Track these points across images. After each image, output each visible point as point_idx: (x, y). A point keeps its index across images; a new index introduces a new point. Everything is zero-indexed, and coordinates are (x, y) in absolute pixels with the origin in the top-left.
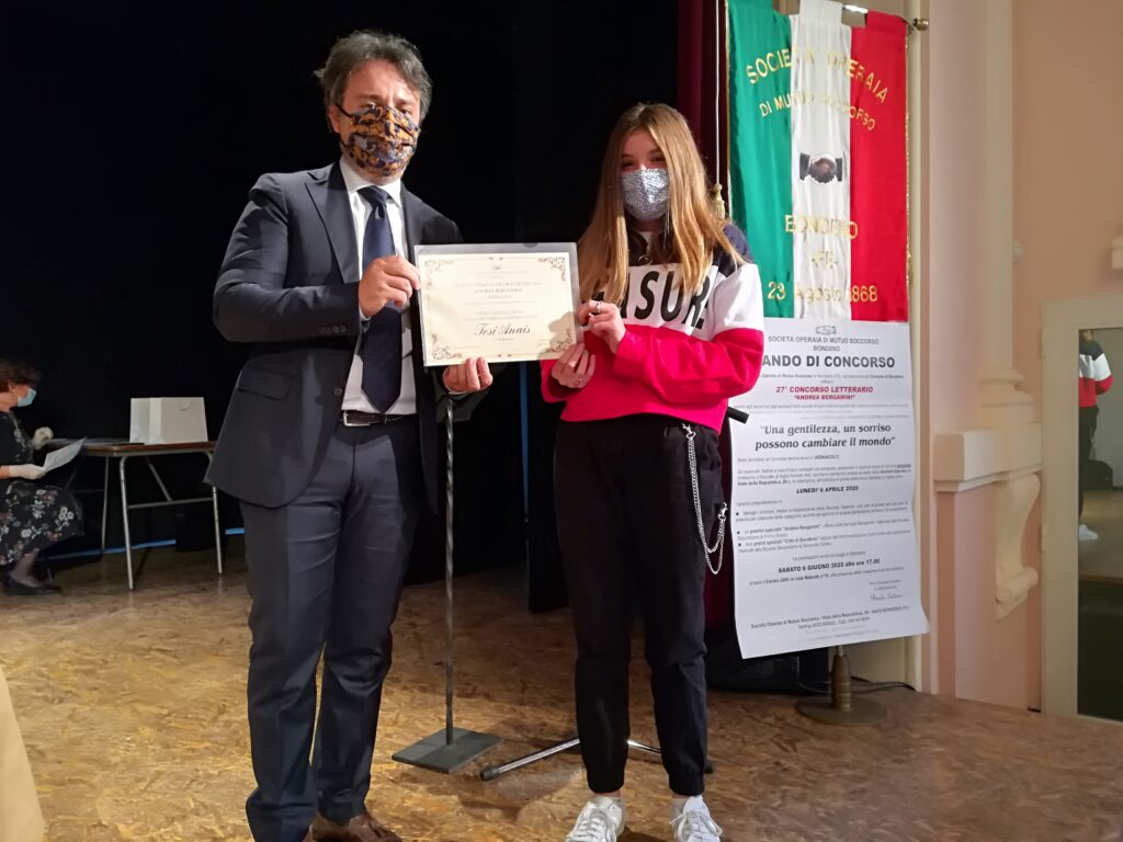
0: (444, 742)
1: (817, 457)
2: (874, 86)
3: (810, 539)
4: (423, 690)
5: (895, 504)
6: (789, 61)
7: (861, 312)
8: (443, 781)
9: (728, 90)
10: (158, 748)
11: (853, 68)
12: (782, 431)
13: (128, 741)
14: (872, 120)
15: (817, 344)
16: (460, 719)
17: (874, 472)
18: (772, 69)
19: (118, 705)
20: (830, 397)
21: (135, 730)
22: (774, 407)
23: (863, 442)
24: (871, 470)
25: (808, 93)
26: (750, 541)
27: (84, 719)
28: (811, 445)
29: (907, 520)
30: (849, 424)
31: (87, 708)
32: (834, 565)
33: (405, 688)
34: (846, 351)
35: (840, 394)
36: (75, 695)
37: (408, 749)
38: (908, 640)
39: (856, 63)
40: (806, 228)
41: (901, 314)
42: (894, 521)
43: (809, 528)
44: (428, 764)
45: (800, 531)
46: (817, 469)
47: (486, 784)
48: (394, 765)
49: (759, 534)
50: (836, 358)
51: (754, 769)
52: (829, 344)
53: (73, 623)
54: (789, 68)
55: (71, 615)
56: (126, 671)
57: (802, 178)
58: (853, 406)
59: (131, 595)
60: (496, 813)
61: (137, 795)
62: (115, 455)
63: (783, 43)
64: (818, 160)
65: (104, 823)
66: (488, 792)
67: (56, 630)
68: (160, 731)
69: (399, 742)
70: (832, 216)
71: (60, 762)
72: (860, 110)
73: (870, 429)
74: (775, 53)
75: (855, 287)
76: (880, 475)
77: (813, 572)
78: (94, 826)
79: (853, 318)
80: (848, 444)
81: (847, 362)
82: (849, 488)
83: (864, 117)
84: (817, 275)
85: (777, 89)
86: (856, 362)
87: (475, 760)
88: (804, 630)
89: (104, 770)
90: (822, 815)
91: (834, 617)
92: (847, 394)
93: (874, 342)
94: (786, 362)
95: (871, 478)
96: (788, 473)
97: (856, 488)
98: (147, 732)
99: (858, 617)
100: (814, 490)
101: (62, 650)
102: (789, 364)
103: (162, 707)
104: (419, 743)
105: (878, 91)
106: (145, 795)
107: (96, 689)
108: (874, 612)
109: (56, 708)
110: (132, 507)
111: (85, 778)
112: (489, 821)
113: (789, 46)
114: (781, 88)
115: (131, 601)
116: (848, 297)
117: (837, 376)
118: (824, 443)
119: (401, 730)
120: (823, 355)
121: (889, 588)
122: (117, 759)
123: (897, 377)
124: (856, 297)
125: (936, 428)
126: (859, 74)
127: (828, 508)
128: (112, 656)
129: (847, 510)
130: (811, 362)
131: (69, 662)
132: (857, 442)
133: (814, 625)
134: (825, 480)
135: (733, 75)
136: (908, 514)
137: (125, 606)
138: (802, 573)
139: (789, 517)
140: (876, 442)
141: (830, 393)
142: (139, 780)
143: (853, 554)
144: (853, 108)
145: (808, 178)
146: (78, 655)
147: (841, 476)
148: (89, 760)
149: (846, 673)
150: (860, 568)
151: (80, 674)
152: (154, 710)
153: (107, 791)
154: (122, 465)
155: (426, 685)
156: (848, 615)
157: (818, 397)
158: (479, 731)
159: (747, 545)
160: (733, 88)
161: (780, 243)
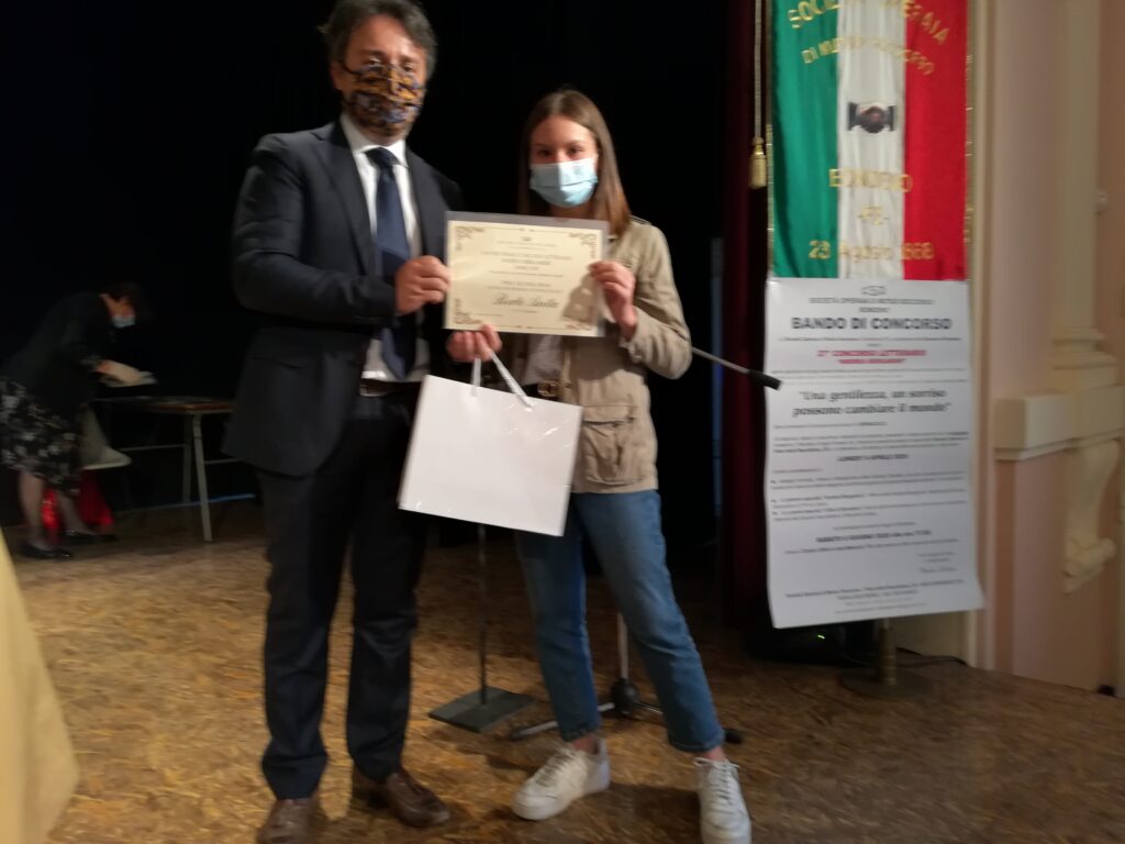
0: (477, 701)
1: (862, 424)
2: (931, 27)
3: (853, 509)
4: (466, 647)
5: (948, 473)
7: (914, 270)
8: (474, 740)
9: (769, 37)
11: (909, 8)
12: (824, 397)
14: (930, 63)
15: (863, 305)
17: (925, 440)
18: (819, 12)
20: (878, 361)
23: (914, 408)
24: (923, 437)
25: (858, 37)
26: (787, 510)
28: (857, 410)
29: (962, 490)
30: (898, 390)
32: (880, 536)
33: (450, 646)
34: (896, 312)
35: (890, 357)
37: (446, 706)
40: (853, 181)
41: (959, 273)
42: (948, 491)
43: (852, 497)
44: (461, 722)
45: (842, 499)
46: (862, 436)
47: (514, 745)
48: (429, 723)
49: (797, 503)
50: (885, 320)
51: (785, 741)
52: (877, 305)
54: (836, 10)
55: (151, 566)
56: (193, 621)
58: (902, 370)
59: (208, 547)
61: (187, 742)
62: (189, 413)
65: (154, 767)
66: (515, 752)
67: (135, 580)
68: (215, 680)
69: (437, 699)
70: (882, 169)
72: (917, 53)
73: (922, 394)
75: (909, 244)
76: (933, 442)
77: (856, 543)
79: (907, 276)
80: (897, 409)
81: (897, 324)
82: (898, 456)
83: (920, 60)
84: (865, 232)
85: (822, 33)
86: (909, 324)
87: (506, 721)
88: (843, 601)
91: (878, 589)
92: (899, 357)
93: (928, 302)
94: (830, 324)
95: (923, 446)
96: (830, 441)
97: (905, 456)
99: (905, 589)
100: (859, 458)
102: (833, 326)
104: (457, 701)
105: (938, 30)
114: (827, 34)
116: (899, 254)
117: (887, 338)
118: (870, 410)
119: (440, 687)
121: (941, 560)
123: (953, 339)
124: (909, 255)
125: (998, 393)
126: (916, 13)
127: (874, 477)
128: (182, 606)
129: (895, 478)
130: (856, 324)
132: (907, 408)
133: (857, 597)
134: (871, 448)
135: (774, 19)
136: (964, 483)
137: (201, 558)
138: (844, 543)
139: (830, 485)
140: (927, 408)
141: (877, 357)
143: (900, 524)
144: (908, 51)
145: (857, 128)
147: (888, 444)
149: (891, 645)
150: (910, 539)
154: (196, 422)
156: (892, 588)
157: (864, 361)
158: (516, 691)
159: (783, 513)
160: (775, 35)
161: (824, 198)
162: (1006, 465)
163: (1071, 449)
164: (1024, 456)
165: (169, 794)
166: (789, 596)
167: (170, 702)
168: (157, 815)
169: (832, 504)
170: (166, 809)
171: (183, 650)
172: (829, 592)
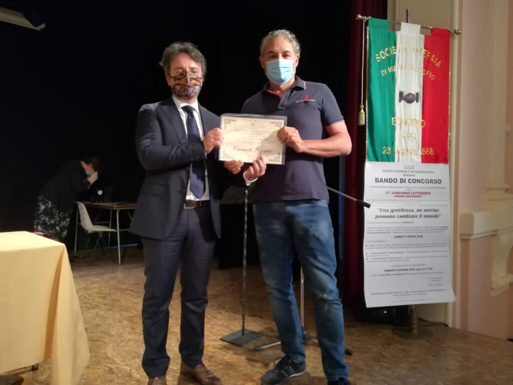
0: (241, 334)
1: (404, 223)
2: (434, 60)
3: (400, 258)
4: (234, 312)
5: (440, 244)
6: (395, 51)
7: (426, 159)
8: (240, 350)
9: (367, 65)
10: (130, 329)
11: (425, 53)
12: (388, 211)
13: (119, 326)
14: (433, 75)
15: (405, 173)
16: (248, 326)
17: (430, 230)
18: (387, 55)
19: (114, 312)
20: (411, 196)
21: (121, 322)
22: (384, 200)
23: (426, 216)
24: (429, 229)
25: (404, 65)
26: (372, 258)
27: (102, 316)
28: (401, 217)
29: (446, 251)
30: (419, 208)
31: (103, 312)
32: (411, 270)
33: (227, 311)
34: (418, 176)
35: (415, 195)
36: (98, 306)
37: (227, 336)
38: (446, 305)
39: (426, 51)
40: (401, 123)
41: (445, 160)
42: (440, 251)
43: (399, 253)
44: (234, 343)
45: (395, 254)
46: (404, 228)
47: (257, 353)
48: (221, 343)
49: (376, 255)
50: (413, 180)
51: (370, 355)
52: (410, 173)
53: (97, 277)
54: (395, 55)
55: (97, 274)
56: (118, 298)
57: (400, 101)
58: (421, 200)
59: (120, 266)
60: (259, 364)
61: (122, 347)
62: (115, 209)
63: (393, 44)
64: (408, 93)
65: (110, 357)
66: (257, 356)
67: (91, 280)
68: (130, 322)
69: (223, 333)
70: (413, 118)
71: (93, 333)
72: (428, 71)
73: (429, 210)
74: (389, 48)
75: (424, 148)
76: (433, 231)
77: (401, 272)
78: (106, 358)
79: (423, 161)
80: (419, 216)
81: (419, 181)
82: (418, 236)
83: (429, 74)
84: (406, 143)
85: (390, 63)
86: (423, 181)
87: (253, 343)
88: (395, 297)
89: (109, 337)
90: (396, 376)
91: (410, 292)
92: (419, 195)
93: (432, 172)
94: (391, 181)
95: (429, 232)
96: (390, 229)
97: (422, 236)
98: (126, 323)
99: (422, 293)
100: (402, 237)
101: (93, 288)
102: (392, 182)
103: (132, 313)
104: (231, 334)
105: (436, 62)
106: (124, 347)
107: (106, 304)
108: (430, 291)
109: (91, 311)
110: (121, 230)
111: (102, 339)
112: (257, 367)
113: (395, 45)
114: (391, 64)
115: (120, 269)
116: (420, 153)
117: (414, 187)
118: (407, 216)
119: (224, 328)
120: (407, 178)
121: (437, 281)
122: (114, 333)
123: (442, 188)
124: (424, 153)
125: (462, 210)
126: (428, 55)
127: (409, 245)
128: (112, 292)
129: (418, 245)
130: (402, 181)
131: (96, 293)
132: (423, 216)
133: (401, 295)
134: (407, 232)
135: (370, 59)
136: (447, 248)
137: (118, 271)
138: (395, 272)
139: (390, 248)
140: (432, 216)
141: (410, 195)
142: (122, 341)
143: (419, 265)
144: (425, 70)
145: (403, 101)
146: (99, 291)
147: (414, 231)
148: (104, 333)
149: (415, 317)
150: (423, 271)
151: (100, 298)
152: (128, 314)
153: (111, 345)
154: (117, 213)
155: (235, 311)
156: (416, 292)
157: (405, 196)
158: (256, 331)
159: (371, 259)
160: (370, 64)
161: (389, 130)
162: (465, 241)
163: (494, 235)
164: (472, 237)
165: (117, 368)
166: (372, 294)
167: (113, 331)
168: (114, 376)
169: (391, 256)
170: (117, 373)
171: (115, 310)
172: (389, 293)
